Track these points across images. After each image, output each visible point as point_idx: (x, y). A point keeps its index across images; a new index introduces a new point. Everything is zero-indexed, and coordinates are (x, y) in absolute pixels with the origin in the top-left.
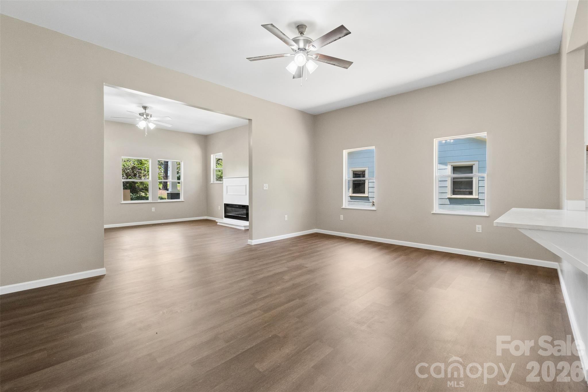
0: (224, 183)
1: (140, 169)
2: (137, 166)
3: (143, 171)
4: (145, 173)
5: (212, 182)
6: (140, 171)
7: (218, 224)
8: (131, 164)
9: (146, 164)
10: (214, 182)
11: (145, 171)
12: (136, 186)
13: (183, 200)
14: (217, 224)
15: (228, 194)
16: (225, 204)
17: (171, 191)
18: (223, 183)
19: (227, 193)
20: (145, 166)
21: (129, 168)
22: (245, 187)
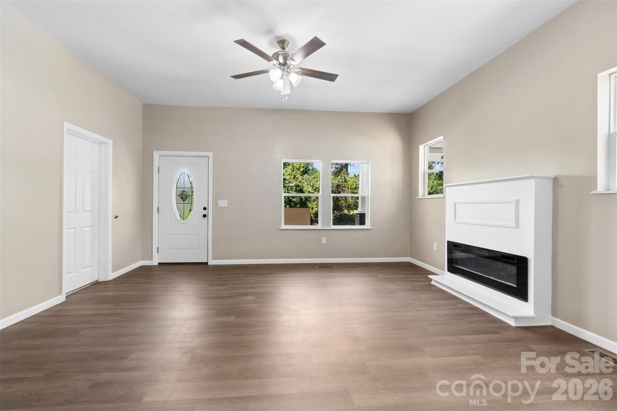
0: (447, 198)
1: (344, 186)
2: (341, 183)
3: (346, 188)
4: (348, 190)
5: (420, 196)
6: (344, 188)
7: (433, 283)
8: (336, 182)
9: (349, 181)
10: (424, 195)
11: (349, 188)
12: (339, 204)
13: (369, 228)
14: (431, 283)
15: (457, 220)
16: (449, 242)
17: (360, 211)
18: (444, 197)
19: (455, 219)
20: (348, 183)
21: (334, 186)
22: (513, 206)
